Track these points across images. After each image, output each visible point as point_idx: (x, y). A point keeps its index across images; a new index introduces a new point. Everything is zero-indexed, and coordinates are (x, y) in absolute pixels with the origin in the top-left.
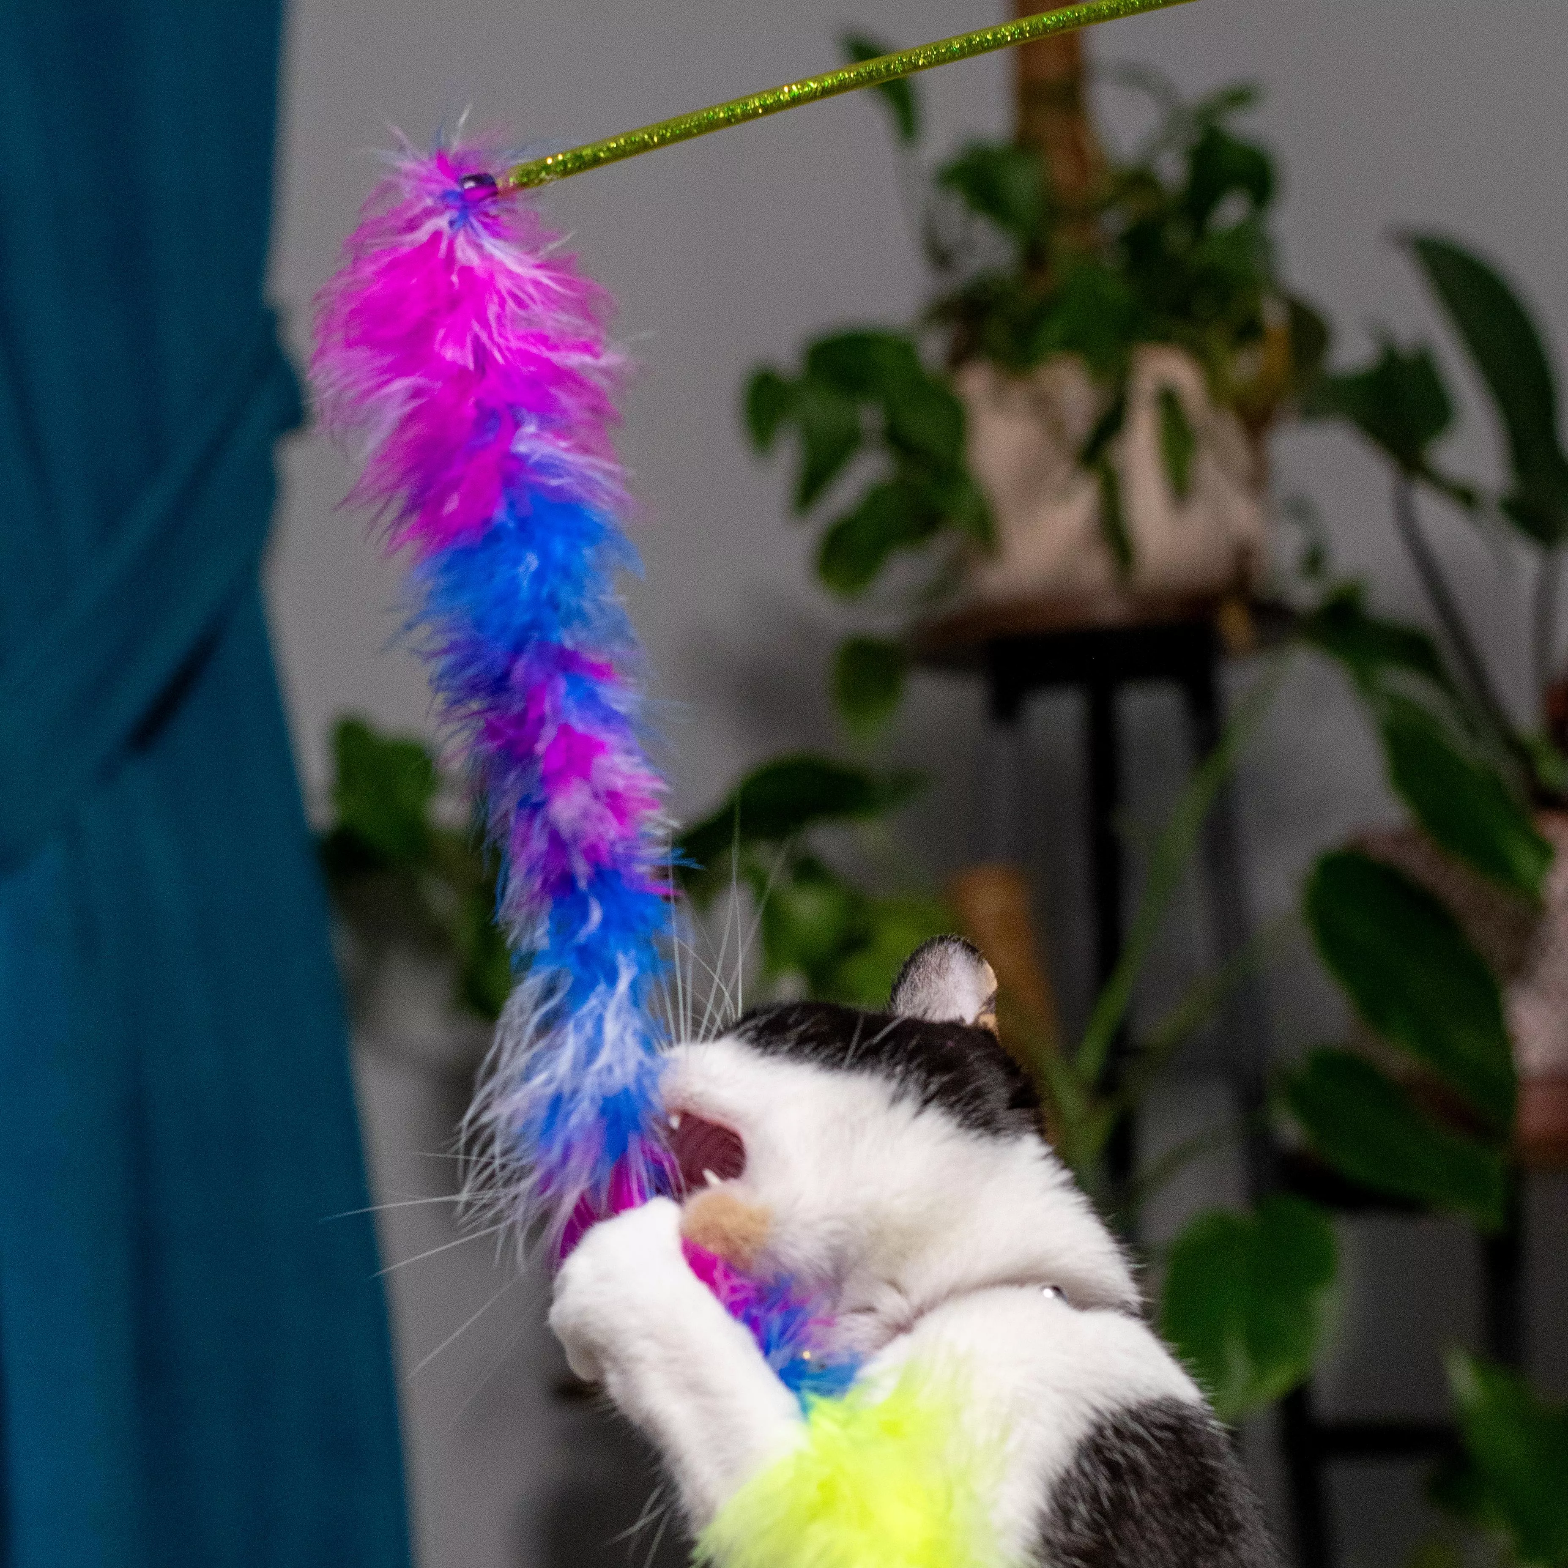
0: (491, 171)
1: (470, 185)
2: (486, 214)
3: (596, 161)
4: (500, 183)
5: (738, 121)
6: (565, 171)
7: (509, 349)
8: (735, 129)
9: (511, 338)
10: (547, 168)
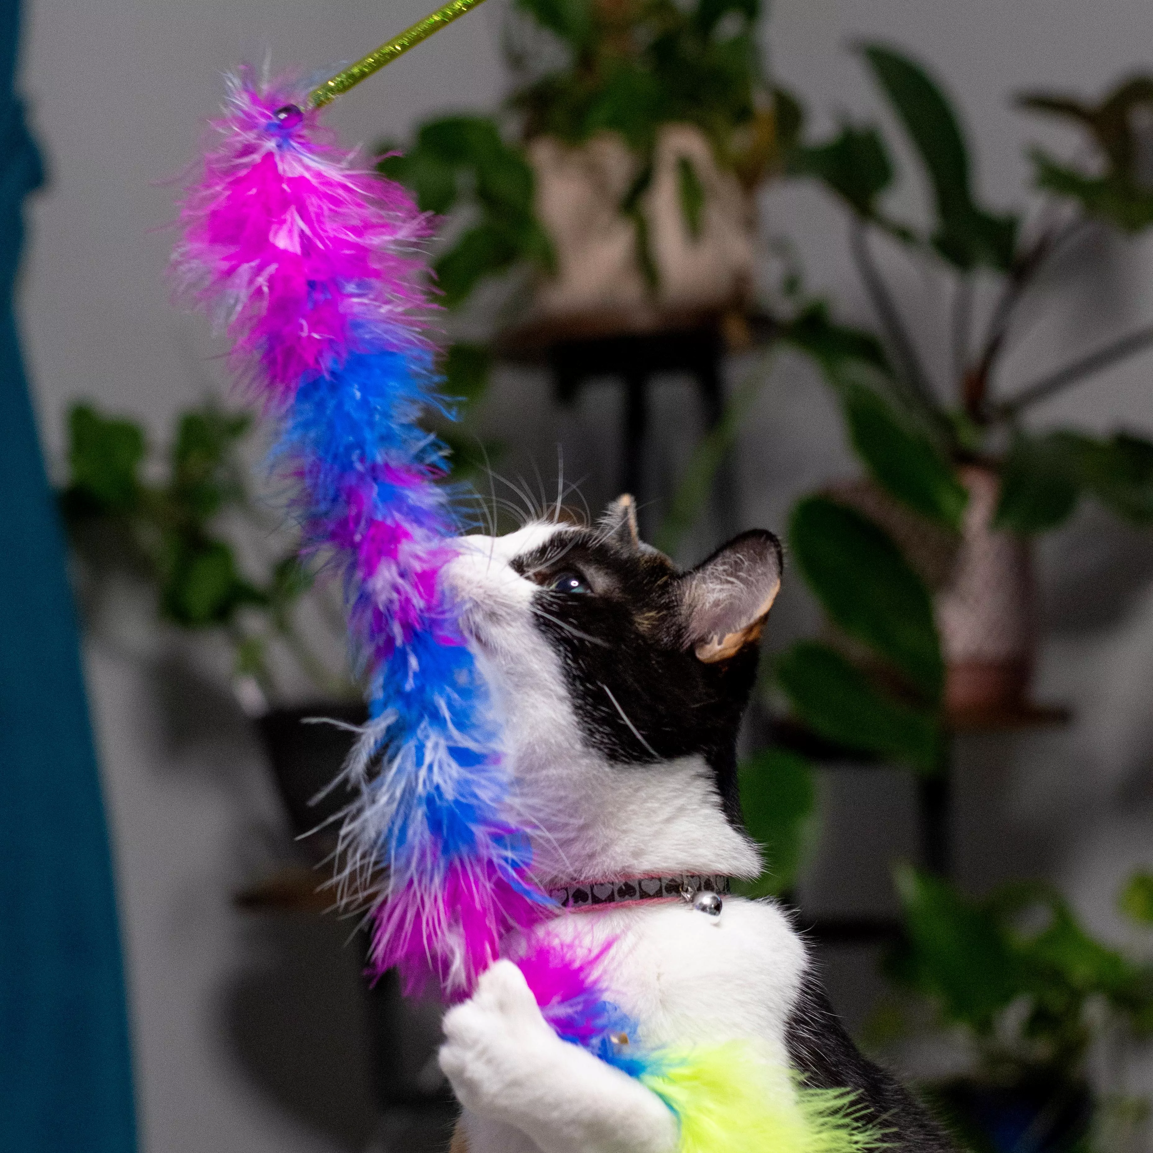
0: (293, 102)
1: (283, 116)
2: (300, 136)
3: (363, 75)
4: (302, 108)
5: (451, 19)
6: (342, 88)
7: (328, 238)
8: (452, 26)
9: (329, 231)
10: (331, 90)
